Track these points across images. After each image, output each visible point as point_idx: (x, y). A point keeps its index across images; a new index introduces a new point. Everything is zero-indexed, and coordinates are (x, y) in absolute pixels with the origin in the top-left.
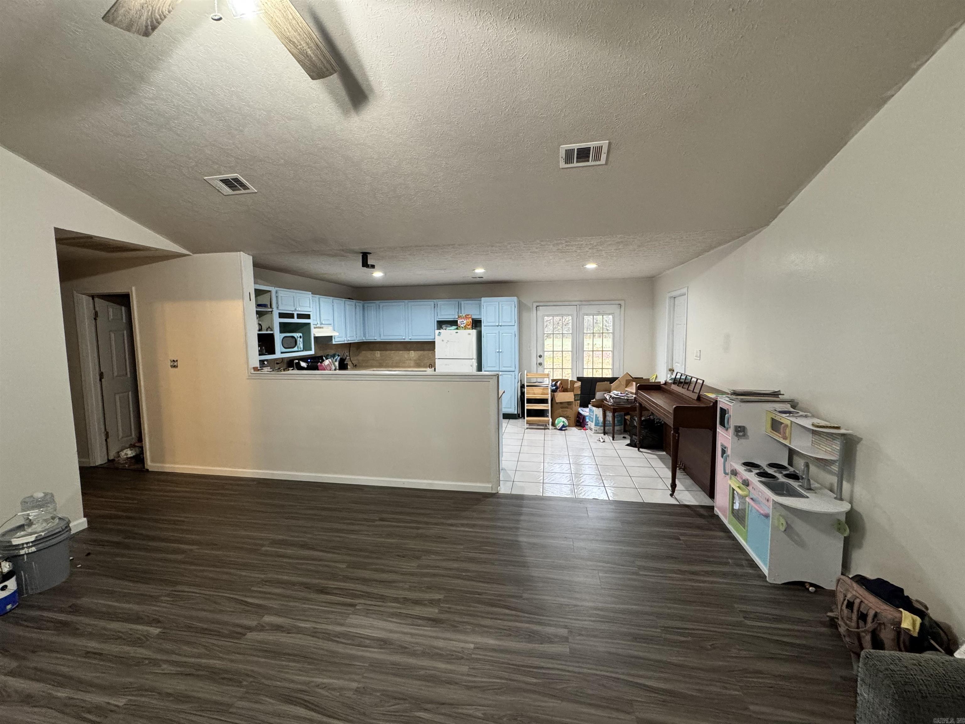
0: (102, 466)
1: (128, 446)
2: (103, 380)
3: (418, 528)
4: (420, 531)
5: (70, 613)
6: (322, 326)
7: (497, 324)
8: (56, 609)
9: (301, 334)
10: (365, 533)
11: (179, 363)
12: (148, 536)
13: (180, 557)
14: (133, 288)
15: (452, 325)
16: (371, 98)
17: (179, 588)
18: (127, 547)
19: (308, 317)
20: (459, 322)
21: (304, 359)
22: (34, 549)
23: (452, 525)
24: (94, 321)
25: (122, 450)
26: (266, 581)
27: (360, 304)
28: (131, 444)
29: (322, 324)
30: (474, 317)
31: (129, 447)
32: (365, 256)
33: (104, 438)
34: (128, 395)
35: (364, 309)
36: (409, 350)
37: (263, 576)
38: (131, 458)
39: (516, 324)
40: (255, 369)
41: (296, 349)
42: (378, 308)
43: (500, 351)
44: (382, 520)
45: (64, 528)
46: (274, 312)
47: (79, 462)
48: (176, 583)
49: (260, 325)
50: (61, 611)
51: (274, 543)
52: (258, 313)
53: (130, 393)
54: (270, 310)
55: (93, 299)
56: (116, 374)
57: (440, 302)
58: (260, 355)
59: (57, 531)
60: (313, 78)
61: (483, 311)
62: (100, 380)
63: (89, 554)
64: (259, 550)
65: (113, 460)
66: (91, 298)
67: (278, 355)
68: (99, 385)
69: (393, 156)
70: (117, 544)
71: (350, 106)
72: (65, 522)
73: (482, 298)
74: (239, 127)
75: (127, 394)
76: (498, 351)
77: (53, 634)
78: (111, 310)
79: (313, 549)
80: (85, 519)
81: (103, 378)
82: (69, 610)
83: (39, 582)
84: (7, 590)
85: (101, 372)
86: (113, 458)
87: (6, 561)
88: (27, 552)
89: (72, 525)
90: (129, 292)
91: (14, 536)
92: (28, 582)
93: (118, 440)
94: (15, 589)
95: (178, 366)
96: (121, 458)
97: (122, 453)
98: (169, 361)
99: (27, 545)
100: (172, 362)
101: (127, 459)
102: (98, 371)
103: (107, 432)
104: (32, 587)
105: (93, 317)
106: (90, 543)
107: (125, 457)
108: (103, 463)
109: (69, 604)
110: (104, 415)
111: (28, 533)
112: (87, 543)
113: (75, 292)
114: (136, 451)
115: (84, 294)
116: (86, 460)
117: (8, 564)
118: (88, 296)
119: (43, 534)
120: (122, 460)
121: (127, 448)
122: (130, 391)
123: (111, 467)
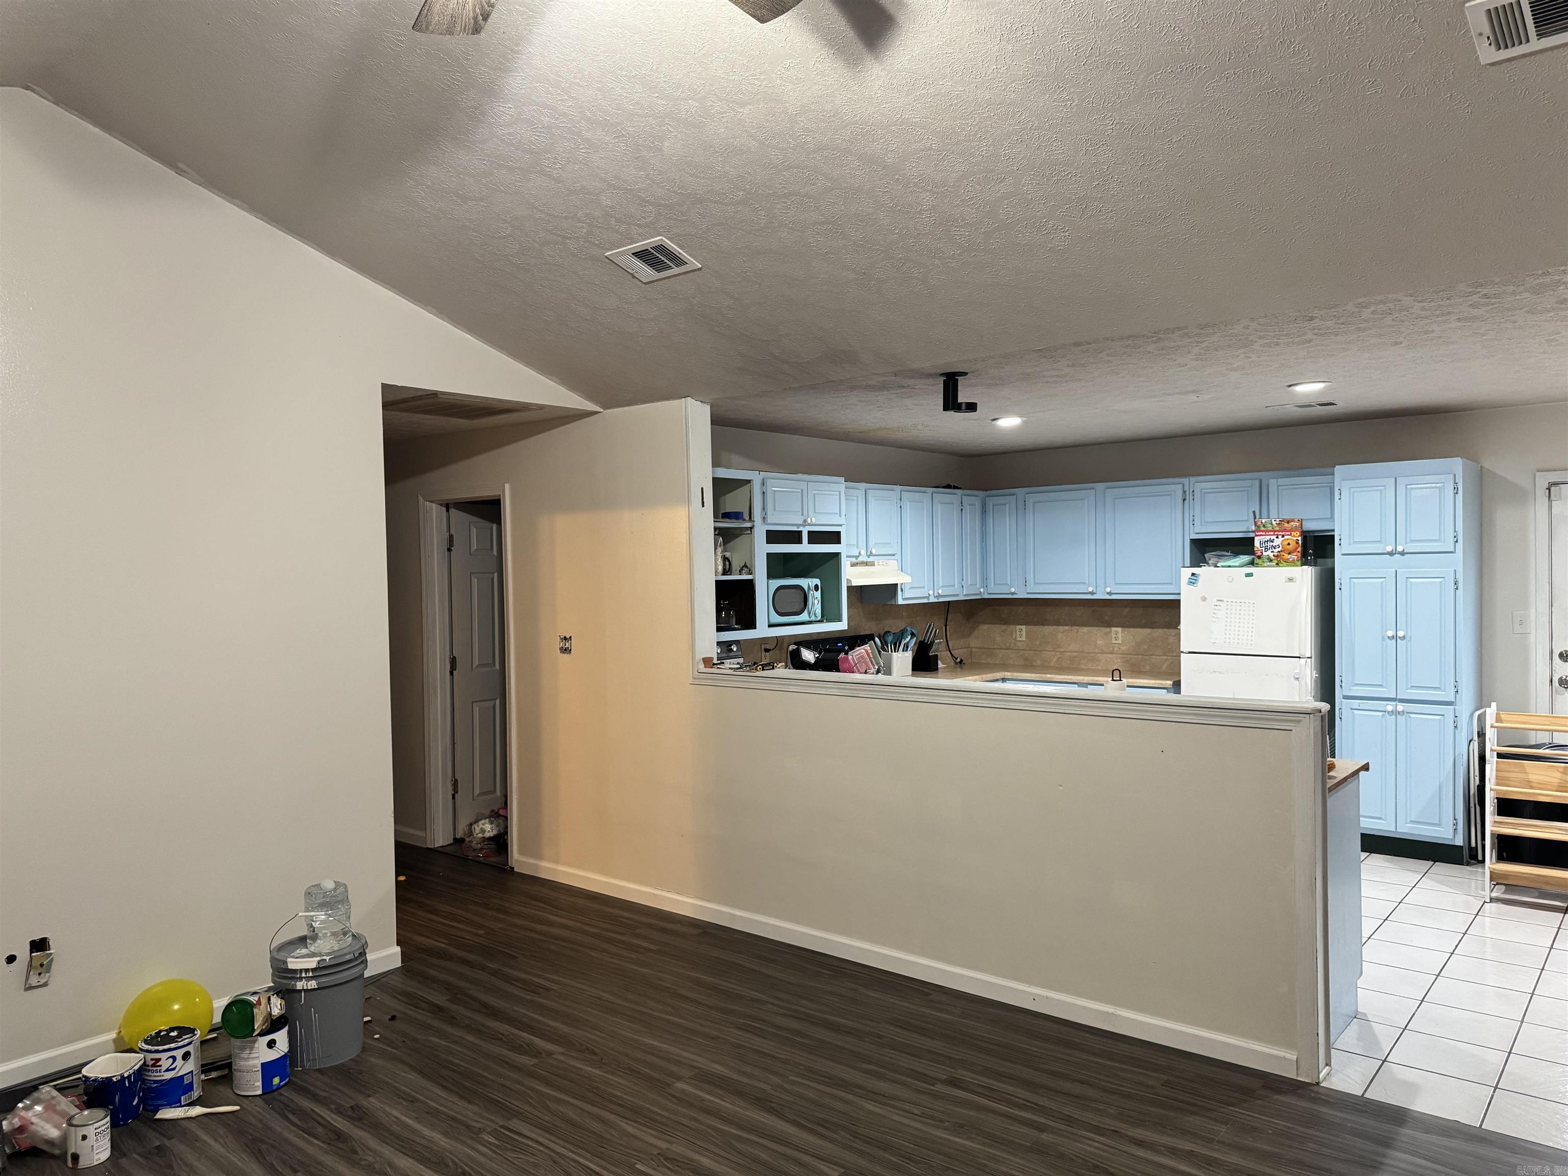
0: (444, 850)
1: (487, 813)
2: (455, 673)
3: (1041, 1128)
4: (1045, 1137)
5: (350, 1119)
6: (871, 559)
7: (1389, 548)
8: (333, 1106)
9: (817, 581)
10: (907, 1107)
11: (574, 645)
12: (485, 1006)
13: (526, 1061)
14: (507, 487)
15: (1236, 554)
16: (901, 18)
17: (515, 1124)
18: (452, 1020)
19: (835, 537)
20: (1257, 543)
21: (811, 642)
22: (313, 984)
23: (1140, 1143)
24: (446, 555)
25: (477, 821)
26: (666, 1159)
27: (973, 500)
28: (493, 811)
29: (871, 554)
30: (1310, 526)
31: (490, 817)
32: (951, 382)
33: (451, 792)
34: (494, 707)
35: (984, 512)
36: (1109, 625)
37: (664, 1145)
38: (490, 839)
39: (1460, 545)
40: (707, 662)
41: (804, 617)
42: (1021, 506)
43: (1401, 634)
44: (953, 1082)
45: (357, 955)
46: (756, 530)
47: (396, 832)
49: (725, 559)
50: (339, 1111)
51: (705, 1078)
52: (719, 532)
53: (497, 702)
54: (748, 525)
55: (448, 511)
56: (476, 663)
57: (1202, 485)
58: (719, 629)
59: (348, 957)
60: (762, 20)
61: (1342, 506)
62: (452, 673)
63: (393, 1018)
64: (668, 1085)
65: (461, 841)
66: (444, 509)
67: (762, 631)
68: (448, 683)
69: (975, 135)
70: (437, 1010)
71: (858, 45)
72: (360, 945)
73: (1338, 469)
74: (653, 142)
75: (491, 703)
76: (1390, 633)
77: (320, 1148)
78: (474, 531)
79: (772, 1111)
80: (398, 949)
81: (455, 670)
82: (350, 1113)
83: (318, 1050)
84: (275, 1048)
85: (453, 657)
86: (462, 836)
87: (277, 996)
88: (305, 988)
89: (370, 957)
90: (500, 496)
91: (293, 952)
92: (304, 1042)
93: (473, 800)
94: (286, 1050)
95: (571, 650)
96: (475, 838)
97: (476, 827)
98: (559, 638)
99: (306, 974)
100: (562, 641)
101: (483, 842)
102: (448, 653)
103: (456, 781)
104: (308, 1055)
105: (445, 546)
106: (399, 997)
107: (480, 835)
108: (446, 844)
109: (353, 1103)
110: (454, 744)
111: (309, 952)
112: (395, 997)
113: (421, 499)
114: (498, 826)
115: (432, 502)
116: (421, 834)
117: (280, 1002)
118: (441, 505)
119: (327, 958)
120: (475, 842)
121: (485, 819)
122: (497, 699)
123: (457, 855)
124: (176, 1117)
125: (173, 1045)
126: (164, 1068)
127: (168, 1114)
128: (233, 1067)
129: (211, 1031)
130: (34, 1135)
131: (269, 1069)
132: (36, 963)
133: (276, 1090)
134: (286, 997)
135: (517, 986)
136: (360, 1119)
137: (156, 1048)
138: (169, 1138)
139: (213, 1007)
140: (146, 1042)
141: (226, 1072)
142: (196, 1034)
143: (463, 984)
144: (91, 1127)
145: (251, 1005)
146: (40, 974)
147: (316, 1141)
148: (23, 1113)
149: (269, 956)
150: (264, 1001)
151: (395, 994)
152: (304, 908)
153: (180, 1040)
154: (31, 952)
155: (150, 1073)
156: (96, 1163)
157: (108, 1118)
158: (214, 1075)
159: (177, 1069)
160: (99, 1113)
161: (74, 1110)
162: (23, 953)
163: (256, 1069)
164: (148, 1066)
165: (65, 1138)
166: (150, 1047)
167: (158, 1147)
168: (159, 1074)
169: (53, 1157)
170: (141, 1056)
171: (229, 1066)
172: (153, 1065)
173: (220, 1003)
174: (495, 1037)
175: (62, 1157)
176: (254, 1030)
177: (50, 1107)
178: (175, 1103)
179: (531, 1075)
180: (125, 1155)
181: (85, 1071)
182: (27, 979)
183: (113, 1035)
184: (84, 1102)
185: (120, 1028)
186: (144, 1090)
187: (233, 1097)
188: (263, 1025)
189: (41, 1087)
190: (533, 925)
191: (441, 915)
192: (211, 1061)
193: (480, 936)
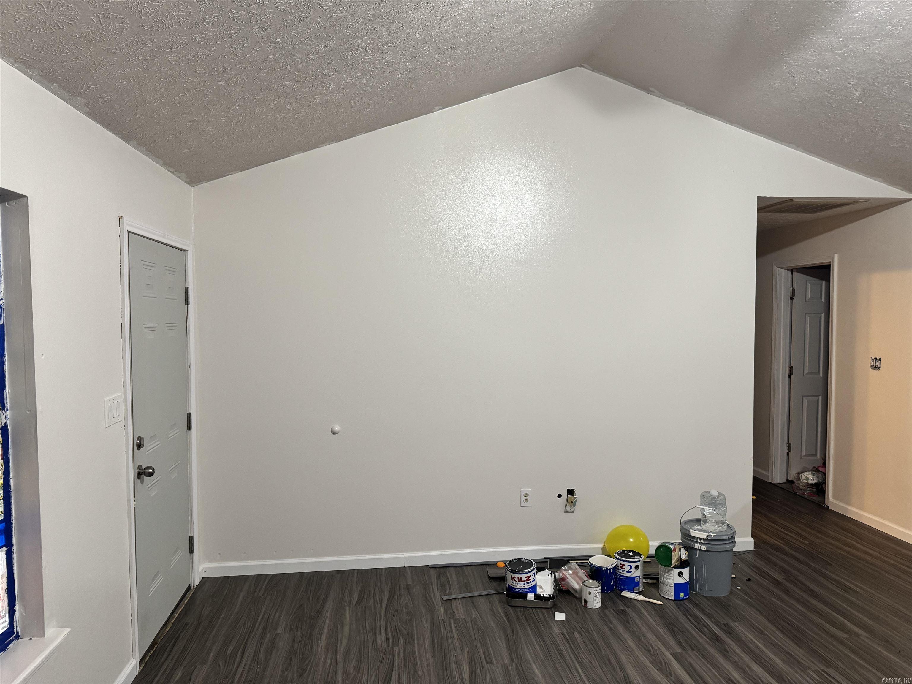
0: (780, 486)
1: (811, 468)
2: (792, 376)
5: (724, 631)
8: (713, 620)
11: (883, 364)
13: (842, 635)
14: (836, 256)
17: (831, 671)
18: (787, 592)
22: (704, 547)
24: (790, 300)
25: (803, 472)
28: (814, 467)
31: (812, 471)
33: (786, 451)
34: (818, 401)
38: (812, 485)
45: (730, 537)
47: (754, 470)
48: (829, 665)
50: (717, 624)
53: (820, 397)
55: (792, 273)
56: (806, 371)
59: (724, 537)
62: (790, 377)
63: (749, 580)
65: (792, 482)
66: (790, 273)
68: (787, 383)
70: (777, 583)
72: (731, 532)
75: (816, 398)
78: (809, 286)
80: (752, 540)
81: (792, 375)
82: (724, 627)
83: (705, 585)
84: (682, 577)
85: (791, 366)
86: (793, 480)
87: (684, 548)
88: (699, 548)
89: (737, 540)
90: (830, 262)
91: (693, 527)
92: (698, 579)
93: (801, 458)
94: (688, 580)
95: (880, 368)
96: (801, 482)
97: (803, 475)
98: (870, 358)
99: (700, 541)
100: (873, 361)
101: (808, 486)
102: (788, 364)
103: (790, 444)
104: (699, 586)
105: (790, 296)
106: (753, 568)
107: (805, 481)
108: (782, 482)
109: (725, 622)
110: (789, 421)
111: (702, 529)
112: (750, 568)
113: (775, 266)
114: (818, 477)
115: (782, 268)
116: (766, 473)
117: (685, 552)
118: (788, 270)
119: (713, 535)
120: (801, 485)
121: (809, 471)
122: (820, 396)
123: (790, 490)
124: (631, 598)
125: (630, 560)
126: (626, 570)
127: (626, 594)
128: (660, 580)
129: (648, 557)
130: (568, 584)
131: (678, 587)
132: (570, 501)
133: (681, 600)
134: (689, 550)
135: (832, 583)
136: (730, 633)
137: (623, 559)
138: (628, 607)
139: (649, 545)
140: (618, 554)
141: (655, 581)
142: (641, 557)
143: (795, 572)
144: (593, 589)
145: (671, 550)
146: (571, 506)
147: (704, 637)
148: (564, 572)
149: (680, 526)
150: (677, 550)
151: (750, 566)
152: (700, 503)
153: (634, 558)
154: (568, 495)
155: (619, 571)
156: (594, 608)
157: (600, 588)
158: (649, 581)
159: (632, 573)
160: (597, 583)
161: (586, 579)
162: (564, 494)
163: (672, 586)
164: (619, 567)
165: (581, 590)
166: (620, 557)
167: (622, 610)
168: (623, 572)
169: (576, 597)
170: (616, 561)
171: (657, 579)
172: (621, 567)
173: (654, 545)
174: (818, 612)
175: (580, 599)
176: (671, 564)
177: (575, 573)
178: (630, 590)
179: (842, 643)
180: (607, 609)
181: (590, 560)
182: (566, 507)
183: (601, 546)
184: (589, 575)
185: (604, 543)
186: (616, 578)
187: (658, 596)
188: (676, 562)
189: (570, 562)
190: (842, 546)
191: (778, 525)
192: (647, 574)
193: (805, 544)
